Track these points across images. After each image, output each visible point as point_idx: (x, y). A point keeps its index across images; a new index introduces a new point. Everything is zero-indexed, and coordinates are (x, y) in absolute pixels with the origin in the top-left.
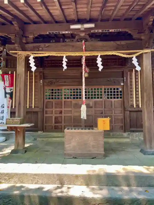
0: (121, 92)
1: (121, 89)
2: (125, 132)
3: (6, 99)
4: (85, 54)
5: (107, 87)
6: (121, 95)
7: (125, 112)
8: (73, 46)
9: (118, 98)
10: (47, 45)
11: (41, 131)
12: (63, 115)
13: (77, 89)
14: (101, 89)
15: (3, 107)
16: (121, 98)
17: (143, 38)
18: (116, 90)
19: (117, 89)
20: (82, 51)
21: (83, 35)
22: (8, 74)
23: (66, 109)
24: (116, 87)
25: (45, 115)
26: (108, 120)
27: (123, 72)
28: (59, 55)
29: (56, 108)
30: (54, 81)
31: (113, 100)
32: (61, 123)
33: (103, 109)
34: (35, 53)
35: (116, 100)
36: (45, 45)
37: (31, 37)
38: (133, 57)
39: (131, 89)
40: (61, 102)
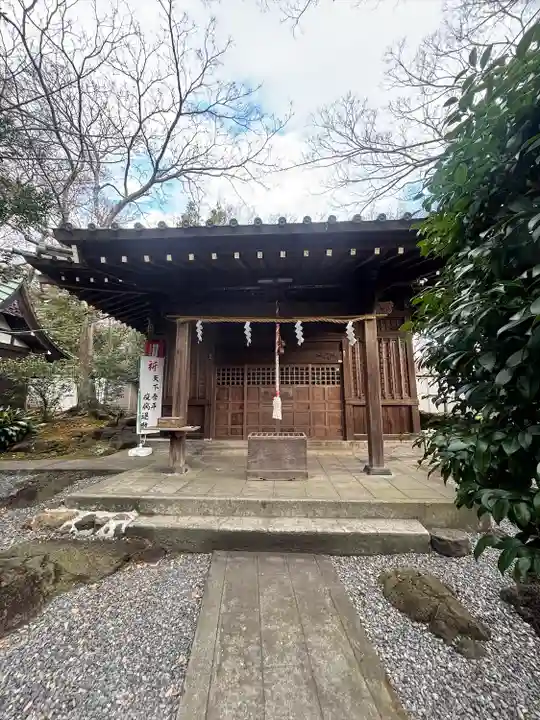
0: (338, 373)
1: (338, 369)
2: (345, 439)
4: (278, 321)
5: (316, 366)
6: (338, 378)
7: (346, 406)
9: (333, 383)
11: (208, 438)
12: (246, 411)
14: (307, 369)
16: (338, 383)
18: (331, 371)
19: (333, 369)
23: (250, 401)
24: (330, 366)
27: (341, 343)
31: (326, 386)
32: (242, 423)
33: (310, 402)
34: (204, 318)
40: (243, 389)
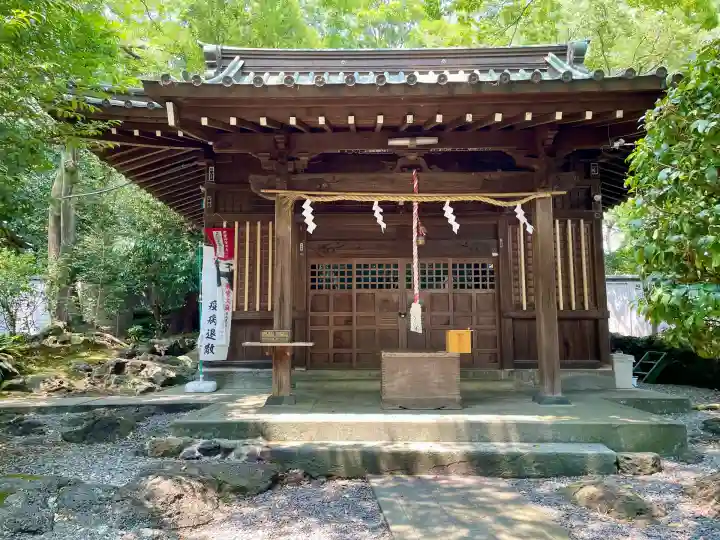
0: (492, 272)
1: (492, 266)
2: (502, 367)
3: (220, 288)
4: (416, 199)
5: (458, 261)
6: (491, 280)
7: (503, 320)
8: (392, 181)
9: (484, 287)
10: (338, 176)
11: (301, 366)
12: (355, 327)
13: (388, 266)
14: (446, 265)
15: (215, 308)
16: (492, 287)
17: (536, 167)
18: (480, 269)
19: (484, 266)
20: (413, 192)
21: (412, 157)
22: (220, 228)
23: (362, 314)
24: (479, 261)
25: (310, 328)
26: (467, 334)
27: (496, 227)
28: (365, 200)
29: (336, 310)
30: (334, 244)
31: (474, 292)
32: (350, 346)
33: (450, 314)
34: (315, 195)
35: (481, 291)
36: (334, 178)
37: (305, 159)
38: (515, 207)
39: (516, 268)
40: (350, 296)
